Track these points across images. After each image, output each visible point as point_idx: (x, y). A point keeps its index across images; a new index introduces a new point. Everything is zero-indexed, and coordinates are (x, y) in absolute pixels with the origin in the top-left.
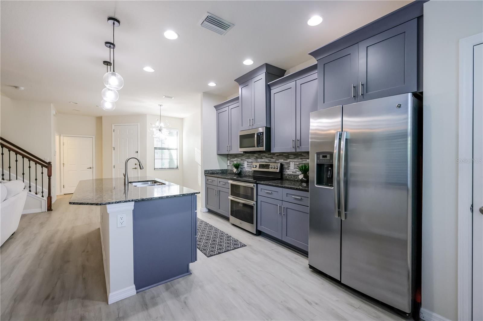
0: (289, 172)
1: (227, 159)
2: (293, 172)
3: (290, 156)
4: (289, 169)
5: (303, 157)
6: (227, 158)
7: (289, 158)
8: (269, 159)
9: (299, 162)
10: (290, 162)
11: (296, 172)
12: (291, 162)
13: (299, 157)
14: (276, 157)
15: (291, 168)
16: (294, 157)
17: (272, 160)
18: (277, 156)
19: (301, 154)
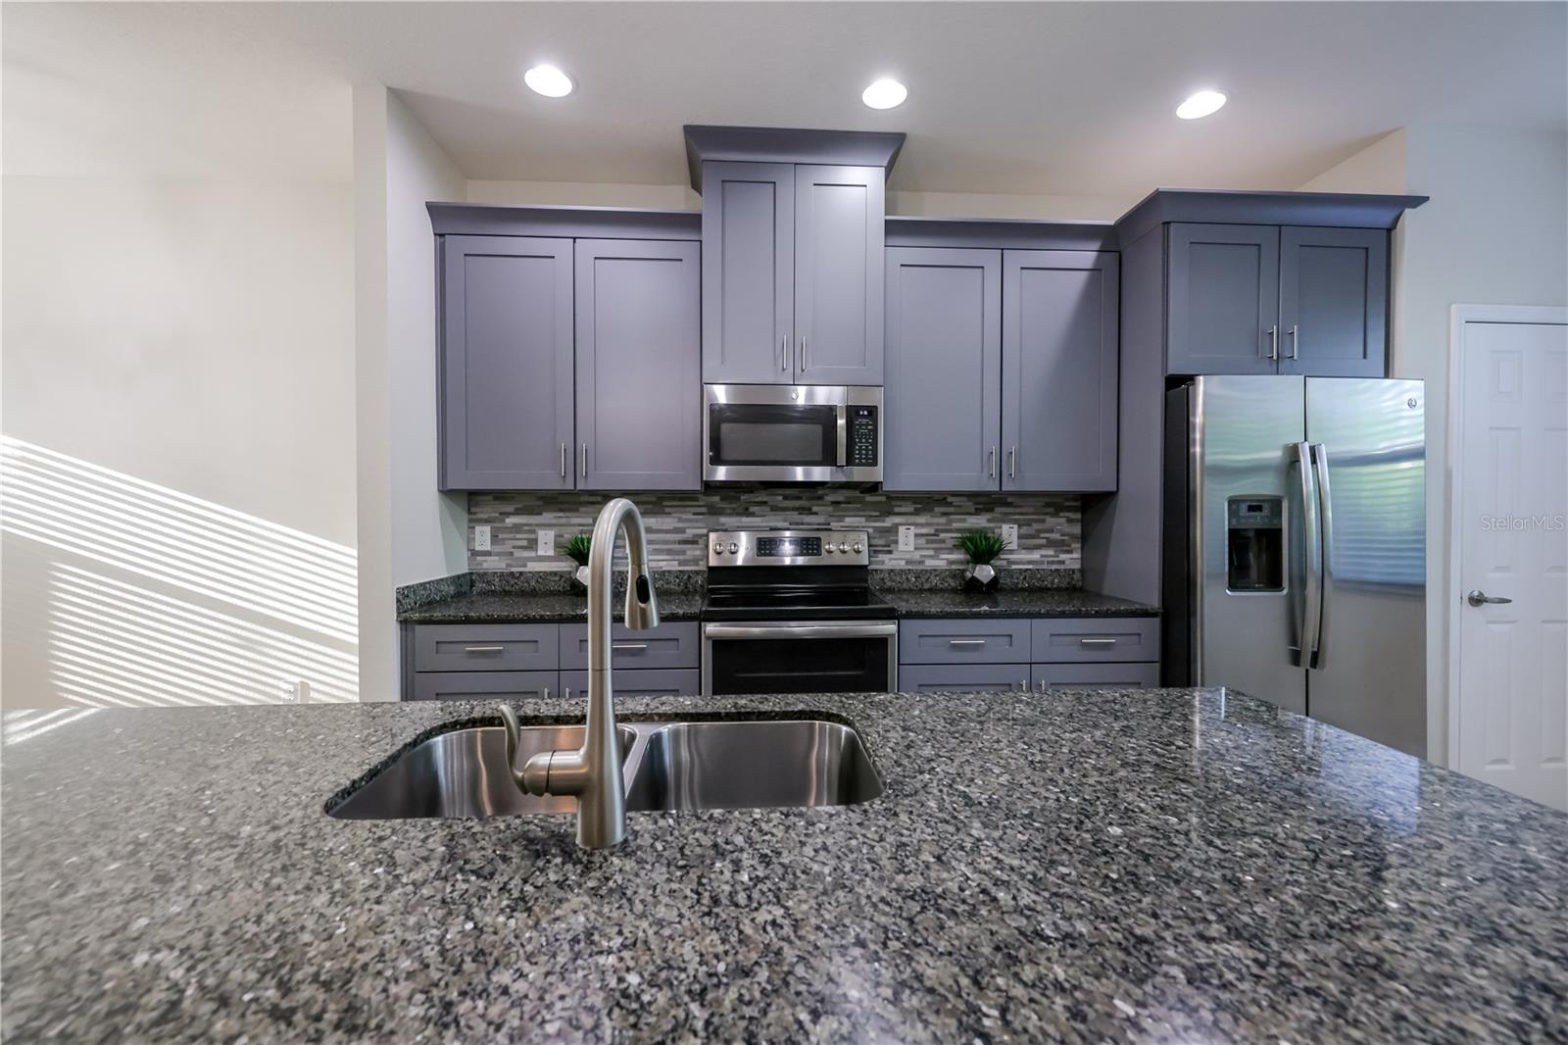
0: (894, 562)
1: (465, 517)
2: (908, 563)
3: (894, 503)
4: (890, 552)
5: (951, 510)
6: (469, 512)
7: (891, 513)
9: (938, 524)
10: (896, 526)
11: (923, 562)
12: (902, 524)
13: (937, 509)
14: (830, 509)
15: (901, 546)
16: (916, 509)
18: (836, 503)
19: (945, 499)
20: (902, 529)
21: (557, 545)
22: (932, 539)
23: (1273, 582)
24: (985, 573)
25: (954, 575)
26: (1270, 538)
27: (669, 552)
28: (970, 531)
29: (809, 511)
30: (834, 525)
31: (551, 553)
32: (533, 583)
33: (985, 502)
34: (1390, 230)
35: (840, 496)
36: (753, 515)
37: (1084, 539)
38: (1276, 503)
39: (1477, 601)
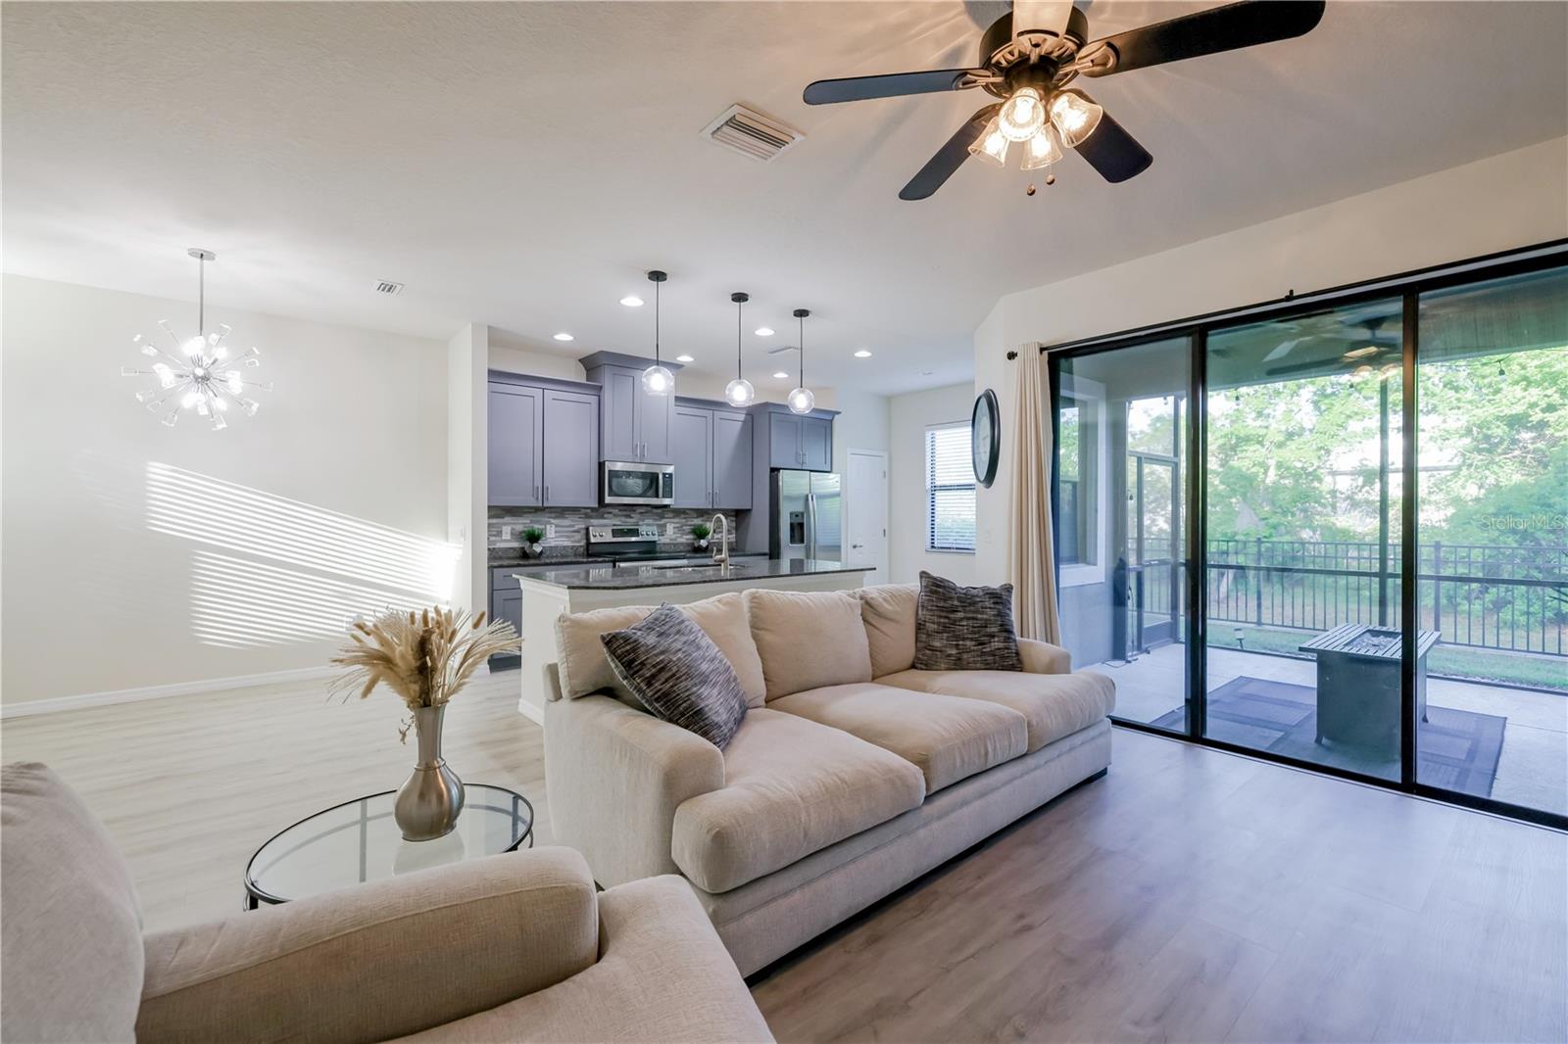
0: (664, 539)
2: (671, 539)
3: (666, 513)
4: (664, 535)
5: (688, 516)
7: (663, 518)
8: (623, 519)
9: (683, 523)
10: (666, 524)
11: (677, 539)
12: (668, 523)
13: (683, 516)
14: (640, 516)
15: (668, 532)
16: (674, 516)
17: (631, 520)
18: (641, 513)
19: (687, 511)
20: (668, 525)
21: (512, 534)
22: (680, 529)
23: (802, 541)
24: (703, 543)
25: (688, 545)
26: (801, 525)
27: (568, 537)
28: (694, 525)
29: (629, 517)
30: (641, 523)
31: (509, 538)
32: (500, 553)
33: (702, 513)
34: (831, 421)
35: (643, 510)
36: (605, 518)
37: (737, 529)
38: (802, 514)
39: (855, 547)
